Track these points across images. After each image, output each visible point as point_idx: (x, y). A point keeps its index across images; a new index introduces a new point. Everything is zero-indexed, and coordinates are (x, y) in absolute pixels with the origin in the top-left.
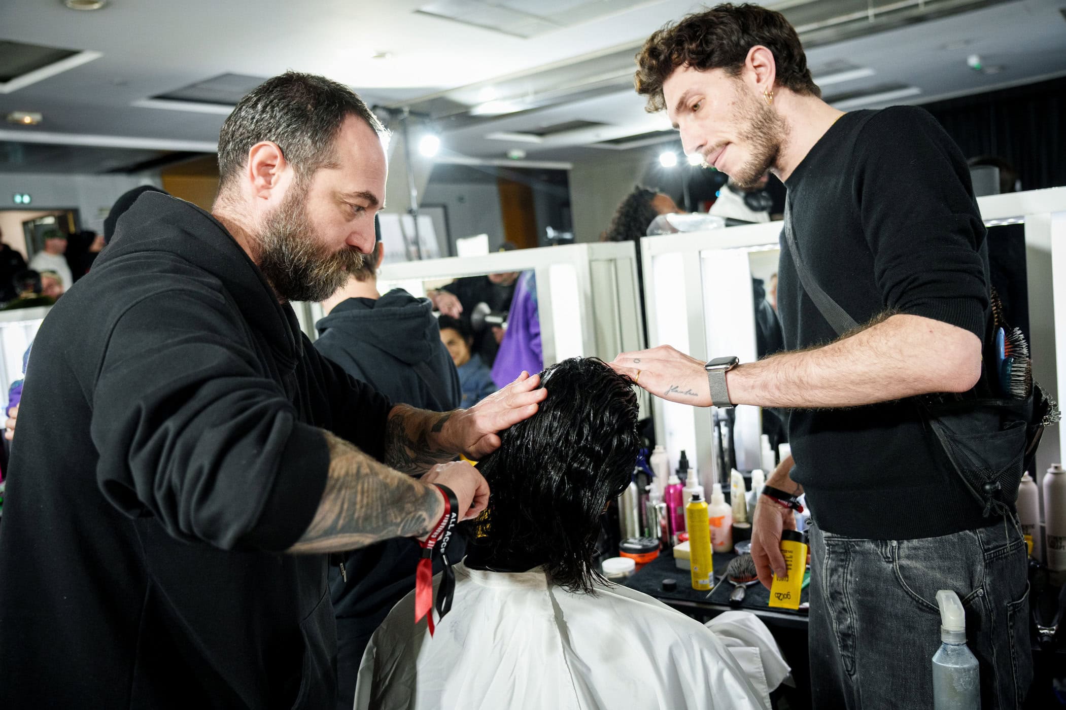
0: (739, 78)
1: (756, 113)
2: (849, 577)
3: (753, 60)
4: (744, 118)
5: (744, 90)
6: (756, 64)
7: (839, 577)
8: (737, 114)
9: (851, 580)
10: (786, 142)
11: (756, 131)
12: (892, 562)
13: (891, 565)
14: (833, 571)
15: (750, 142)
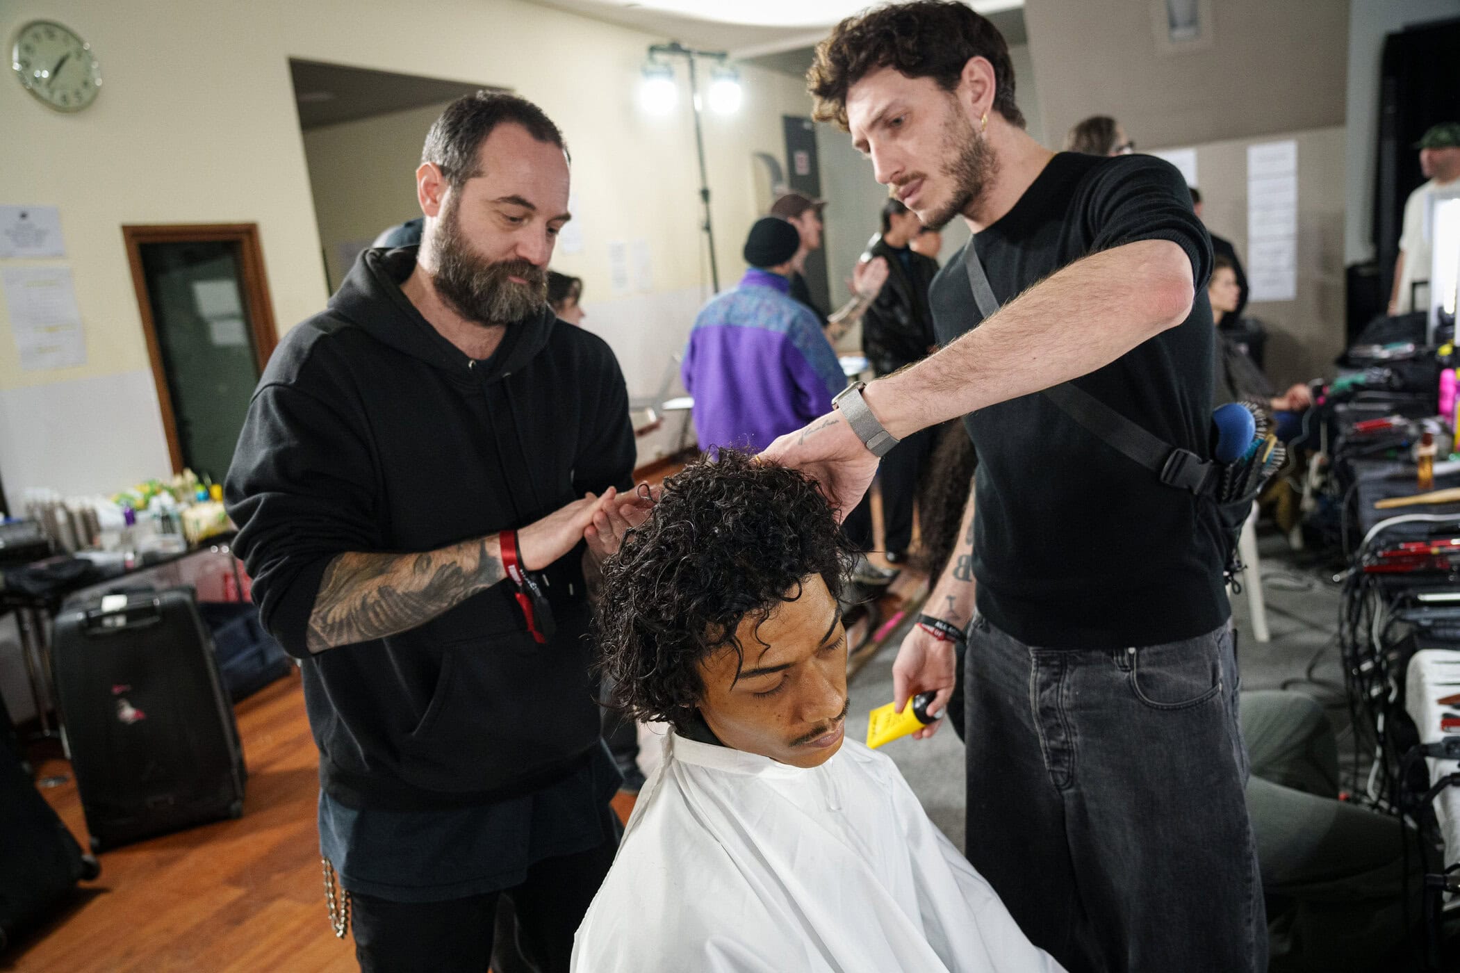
0: (952, 93)
1: (968, 140)
2: (1065, 692)
3: (972, 73)
4: (954, 145)
5: (958, 108)
6: (975, 78)
7: (1052, 692)
8: (948, 140)
9: (1069, 695)
10: (993, 182)
11: (965, 164)
12: (1129, 671)
13: (1127, 674)
14: (1044, 686)
15: (955, 176)
